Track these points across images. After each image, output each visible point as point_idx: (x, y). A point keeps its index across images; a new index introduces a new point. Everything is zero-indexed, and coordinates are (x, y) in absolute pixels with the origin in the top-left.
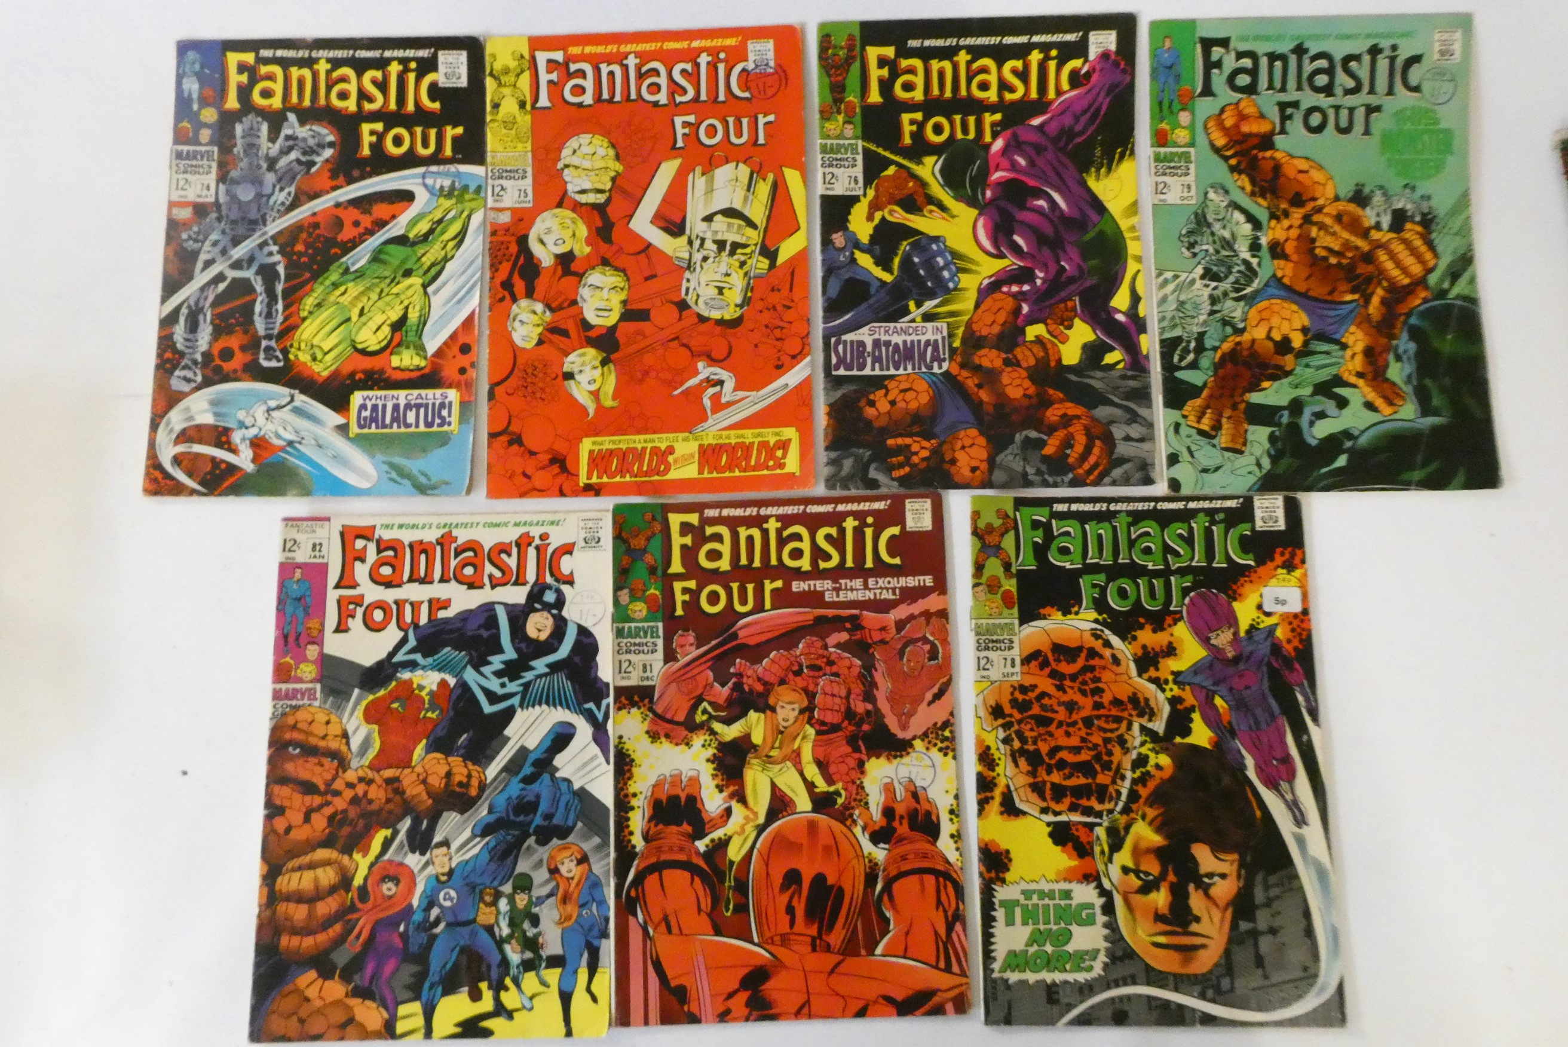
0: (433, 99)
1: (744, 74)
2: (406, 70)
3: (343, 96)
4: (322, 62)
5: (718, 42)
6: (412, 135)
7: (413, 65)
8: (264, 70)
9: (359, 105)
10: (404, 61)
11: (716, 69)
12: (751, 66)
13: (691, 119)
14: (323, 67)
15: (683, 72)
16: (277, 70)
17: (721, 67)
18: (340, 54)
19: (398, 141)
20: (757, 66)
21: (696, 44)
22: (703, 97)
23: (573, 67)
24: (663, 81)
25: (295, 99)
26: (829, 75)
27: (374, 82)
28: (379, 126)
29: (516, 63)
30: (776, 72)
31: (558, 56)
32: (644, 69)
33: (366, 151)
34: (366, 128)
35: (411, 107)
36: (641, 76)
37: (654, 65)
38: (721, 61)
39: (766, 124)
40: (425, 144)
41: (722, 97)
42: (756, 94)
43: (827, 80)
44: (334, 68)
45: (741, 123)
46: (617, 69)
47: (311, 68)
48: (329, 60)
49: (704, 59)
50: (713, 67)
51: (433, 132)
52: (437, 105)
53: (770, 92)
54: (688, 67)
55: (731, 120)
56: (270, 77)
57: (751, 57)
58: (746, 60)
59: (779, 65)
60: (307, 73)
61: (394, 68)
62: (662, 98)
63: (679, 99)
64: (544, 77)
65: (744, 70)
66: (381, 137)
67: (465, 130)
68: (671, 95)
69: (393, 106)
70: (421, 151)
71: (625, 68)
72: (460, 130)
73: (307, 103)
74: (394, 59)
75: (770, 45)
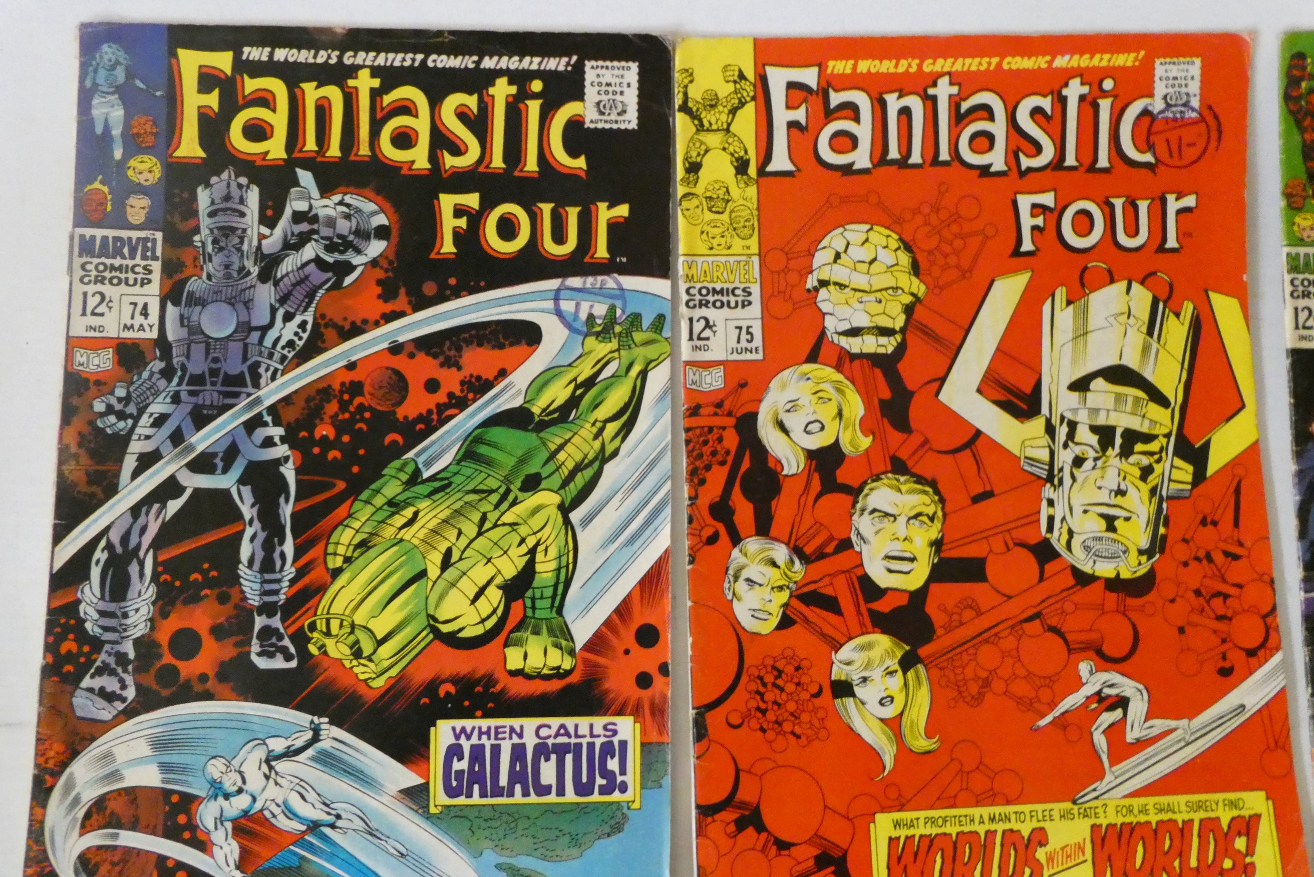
0: (572, 152)
1: (1146, 120)
2: (524, 95)
3: (404, 140)
4: (364, 74)
5: (1101, 60)
6: (535, 219)
7: (537, 86)
8: (251, 85)
9: (433, 158)
10: (519, 78)
11: (1096, 107)
12: (1157, 105)
13: (1048, 199)
14: (364, 83)
15: (1037, 112)
16: (277, 86)
17: (1105, 105)
18: (397, 59)
19: (507, 229)
20: (1169, 106)
21: (1061, 62)
22: (1070, 160)
23: (836, 99)
24: (999, 128)
25: (311, 144)
26: (1301, 129)
27: (462, 115)
28: (472, 200)
29: (731, 87)
30: (1202, 119)
31: (809, 76)
32: (965, 106)
33: (448, 247)
34: (447, 202)
35: (531, 164)
36: (959, 119)
37: (986, 98)
38: (1105, 94)
39: (1179, 212)
40: (559, 237)
41: (1103, 162)
42: (1164, 155)
43: (1298, 138)
44: (386, 88)
45: (1136, 208)
46: (915, 103)
47: (341, 85)
48: (376, 71)
49: (1074, 90)
50: (1089, 104)
51: (573, 213)
52: (581, 163)
53: (1191, 154)
54: (1046, 103)
55: (1118, 203)
56: (265, 100)
57: (1160, 89)
58: (1151, 95)
59: (1208, 107)
60: (333, 93)
61: (502, 90)
62: (997, 160)
63: (1026, 162)
64: (782, 116)
65: (1146, 112)
66: (476, 219)
67: (631, 210)
68: (1013, 155)
69: (498, 162)
70: (551, 248)
71: (931, 102)
72: (623, 210)
73: (334, 150)
74: (500, 73)
75: (1194, 68)
